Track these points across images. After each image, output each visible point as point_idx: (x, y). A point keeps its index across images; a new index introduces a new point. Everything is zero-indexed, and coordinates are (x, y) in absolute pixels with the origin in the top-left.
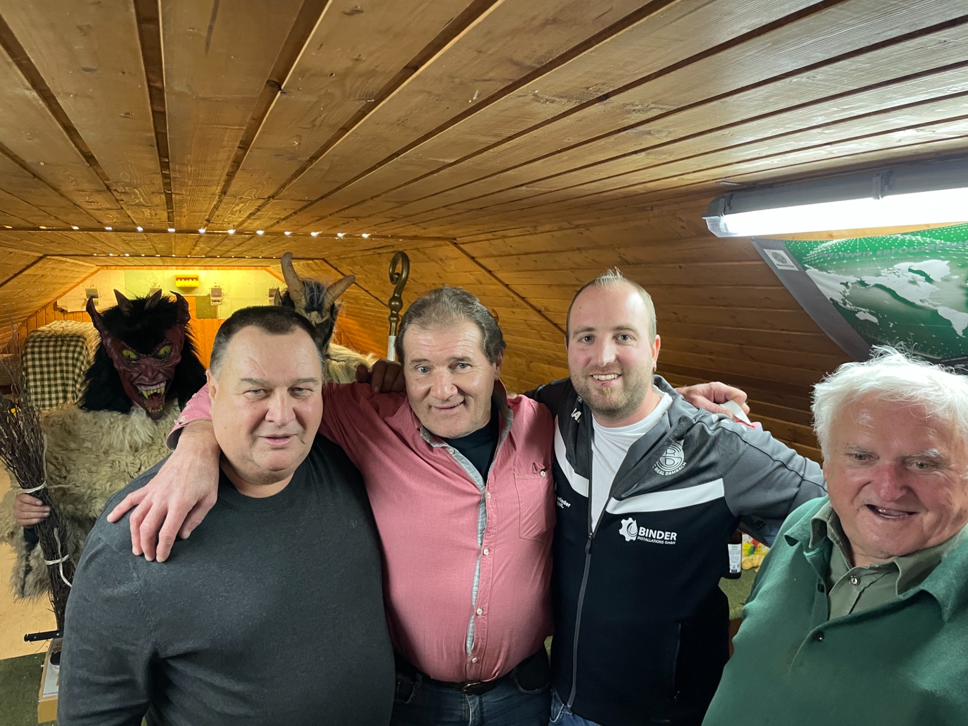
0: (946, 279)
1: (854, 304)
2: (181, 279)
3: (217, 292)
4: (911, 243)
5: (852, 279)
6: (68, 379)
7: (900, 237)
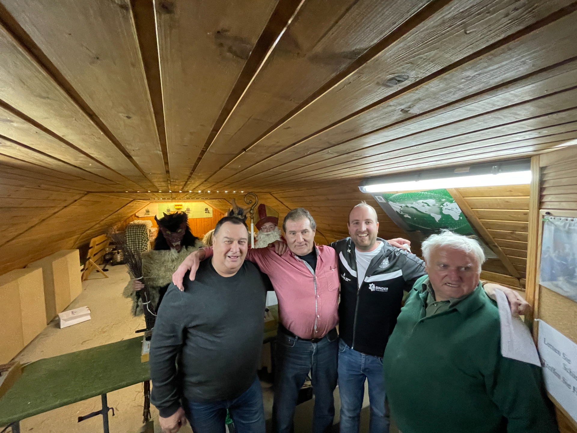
0: (434, 205)
1: (404, 213)
2: (176, 206)
3: (188, 210)
4: (423, 194)
5: (403, 205)
6: (140, 239)
7: (420, 193)
